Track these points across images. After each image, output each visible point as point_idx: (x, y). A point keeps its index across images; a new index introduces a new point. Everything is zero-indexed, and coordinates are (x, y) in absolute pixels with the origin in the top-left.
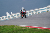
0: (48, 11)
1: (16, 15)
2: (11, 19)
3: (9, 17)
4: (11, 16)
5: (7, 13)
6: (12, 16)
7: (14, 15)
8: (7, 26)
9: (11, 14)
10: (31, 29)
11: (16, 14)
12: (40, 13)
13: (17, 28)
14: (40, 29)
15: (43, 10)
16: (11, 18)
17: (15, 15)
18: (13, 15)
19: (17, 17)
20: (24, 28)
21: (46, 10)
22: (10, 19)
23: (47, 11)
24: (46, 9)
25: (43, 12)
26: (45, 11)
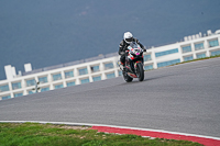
0: (188, 59)
1: (50, 78)
2: (25, 94)
3: (16, 85)
4: (23, 83)
5: (10, 70)
6: (30, 82)
7: (39, 78)
8: (8, 125)
9: (24, 73)
10: (115, 140)
11: (48, 73)
12: (155, 66)
13: (53, 135)
14: (152, 141)
15: (164, 53)
16: (25, 90)
17: (43, 79)
18: (36, 76)
19: (52, 88)
20: (84, 133)
21: (179, 56)
22: (21, 93)
23: (182, 60)
24: (180, 50)
25: (166, 62)
26: (177, 62)
